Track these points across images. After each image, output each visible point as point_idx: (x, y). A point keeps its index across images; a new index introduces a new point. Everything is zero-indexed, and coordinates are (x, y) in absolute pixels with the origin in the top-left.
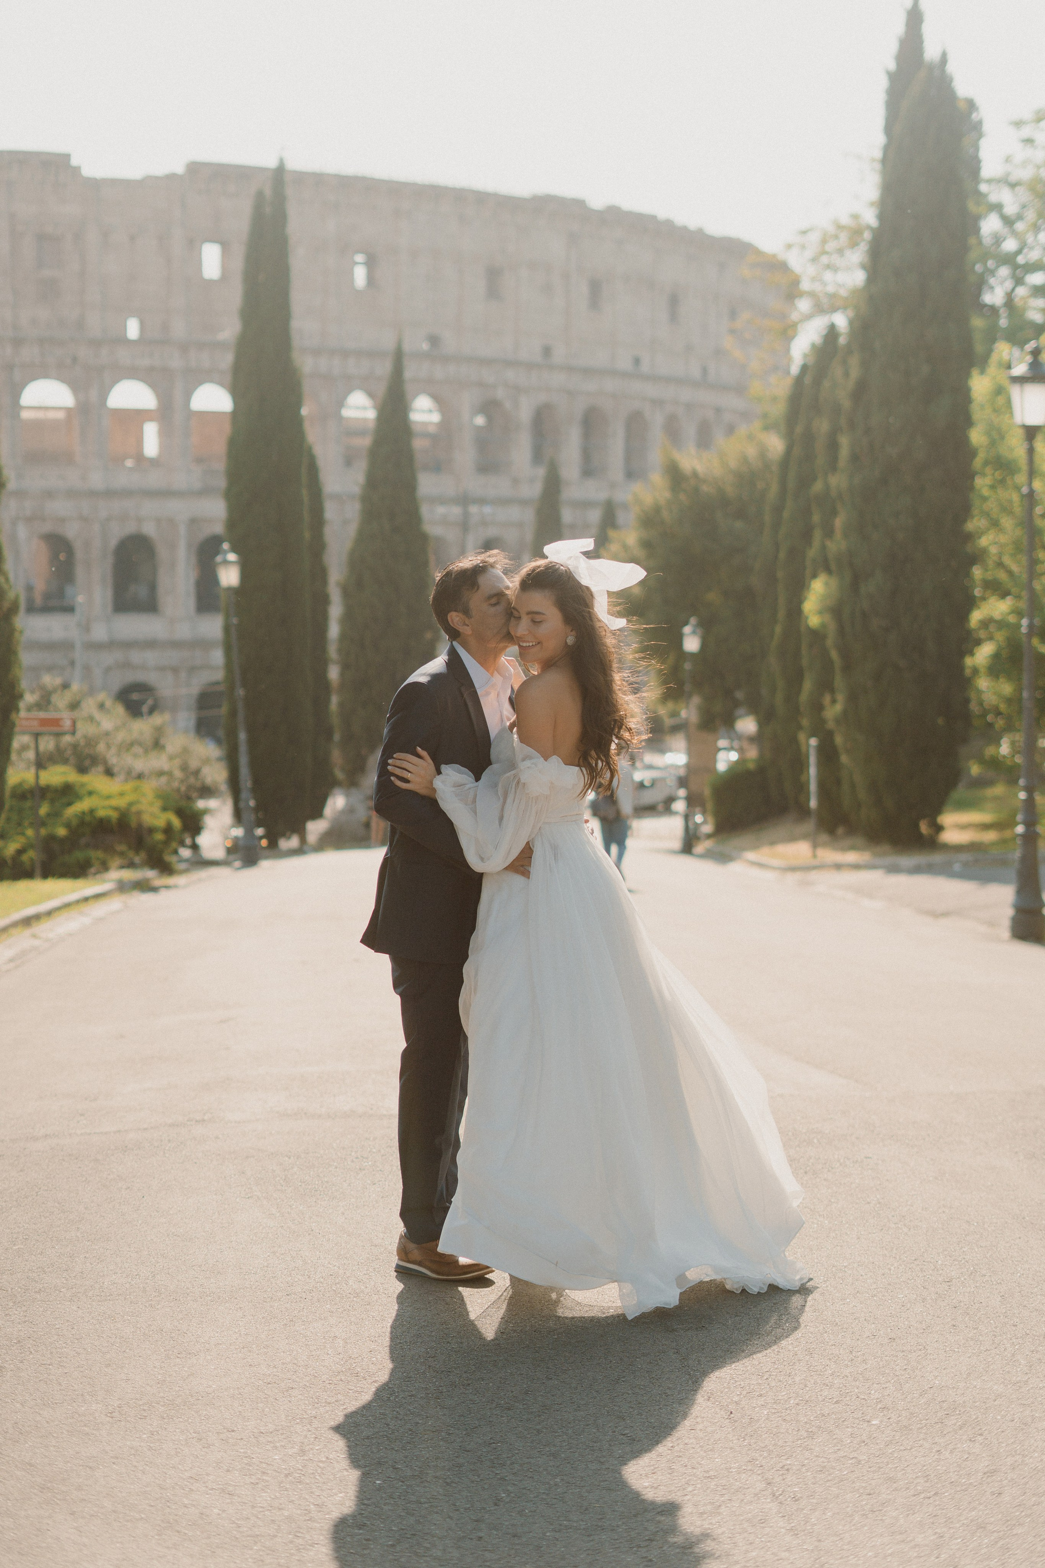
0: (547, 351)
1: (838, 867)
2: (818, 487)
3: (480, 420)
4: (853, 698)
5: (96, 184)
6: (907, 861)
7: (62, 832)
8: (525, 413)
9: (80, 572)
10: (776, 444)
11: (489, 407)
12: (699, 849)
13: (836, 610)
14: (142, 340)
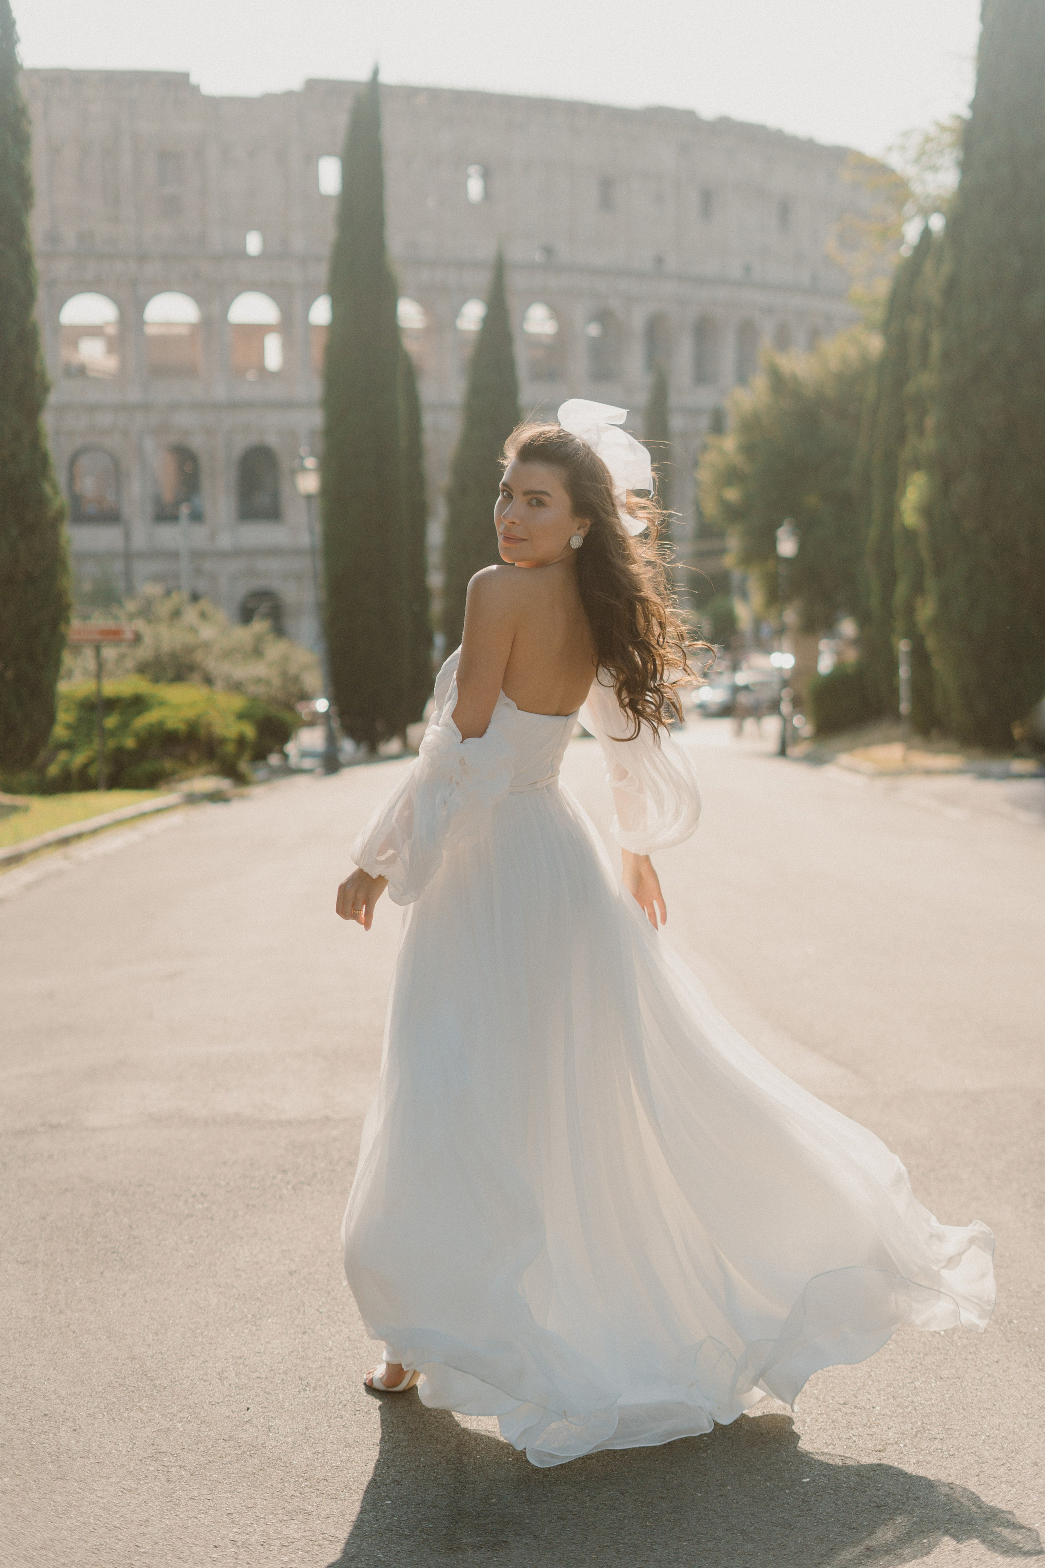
0: (659, 260)
1: (928, 772)
2: (911, 388)
3: (594, 330)
4: (945, 600)
5: (215, 103)
6: (997, 765)
7: (130, 743)
8: (638, 320)
9: (205, 482)
10: (876, 344)
11: (603, 316)
12: (795, 751)
13: (927, 511)
14: (265, 255)
